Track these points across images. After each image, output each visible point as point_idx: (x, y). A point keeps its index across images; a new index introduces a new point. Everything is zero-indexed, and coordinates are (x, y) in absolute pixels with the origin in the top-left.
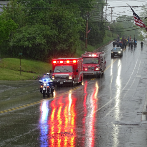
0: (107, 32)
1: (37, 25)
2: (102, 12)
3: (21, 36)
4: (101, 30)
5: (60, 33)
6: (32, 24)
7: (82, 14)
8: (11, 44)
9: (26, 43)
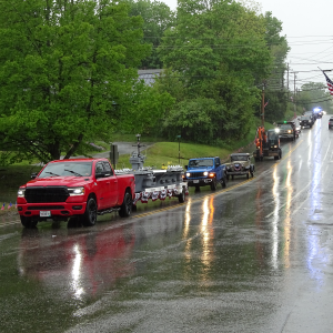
0: (289, 104)
1: (199, 99)
2: (283, 79)
3: (179, 113)
4: (281, 101)
5: (228, 108)
6: (192, 97)
7: (256, 83)
8: (166, 124)
9: (186, 122)
